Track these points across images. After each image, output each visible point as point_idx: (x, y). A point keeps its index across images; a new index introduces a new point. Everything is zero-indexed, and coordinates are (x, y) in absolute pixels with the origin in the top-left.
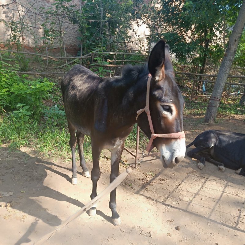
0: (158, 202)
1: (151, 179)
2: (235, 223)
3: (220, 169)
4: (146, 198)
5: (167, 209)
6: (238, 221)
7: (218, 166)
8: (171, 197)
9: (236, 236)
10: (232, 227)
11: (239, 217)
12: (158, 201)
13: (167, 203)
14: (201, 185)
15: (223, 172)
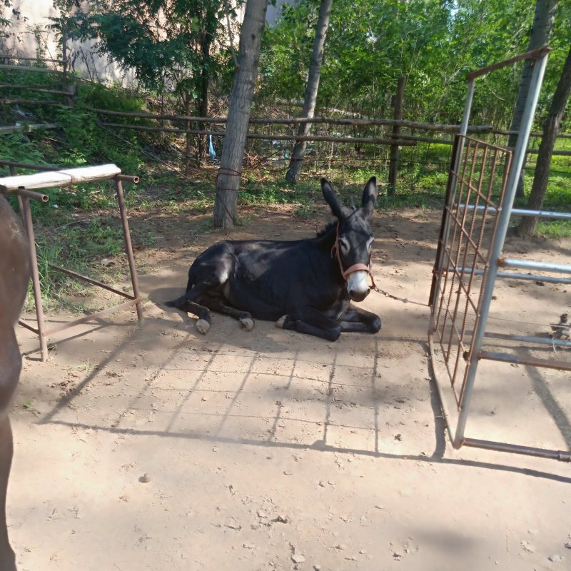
0: (99, 431)
1: (83, 379)
2: (269, 431)
3: (243, 326)
4: (69, 428)
5: (122, 441)
6: (274, 428)
7: (238, 320)
8: (133, 411)
9: (268, 458)
10: (263, 443)
11: (277, 418)
12: (100, 428)
13: (122, 427)
14: (202, 368)
15: (249, 331)
